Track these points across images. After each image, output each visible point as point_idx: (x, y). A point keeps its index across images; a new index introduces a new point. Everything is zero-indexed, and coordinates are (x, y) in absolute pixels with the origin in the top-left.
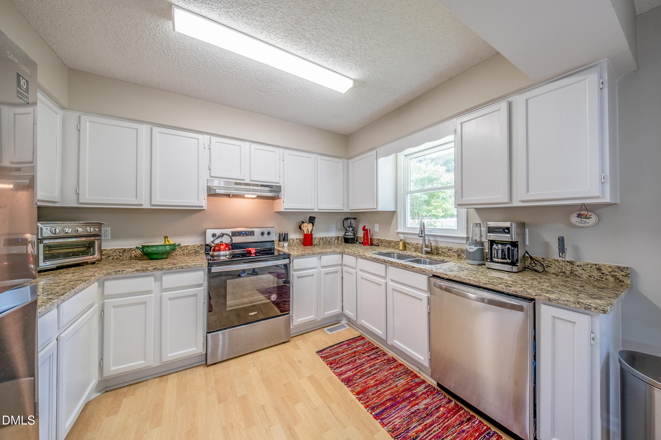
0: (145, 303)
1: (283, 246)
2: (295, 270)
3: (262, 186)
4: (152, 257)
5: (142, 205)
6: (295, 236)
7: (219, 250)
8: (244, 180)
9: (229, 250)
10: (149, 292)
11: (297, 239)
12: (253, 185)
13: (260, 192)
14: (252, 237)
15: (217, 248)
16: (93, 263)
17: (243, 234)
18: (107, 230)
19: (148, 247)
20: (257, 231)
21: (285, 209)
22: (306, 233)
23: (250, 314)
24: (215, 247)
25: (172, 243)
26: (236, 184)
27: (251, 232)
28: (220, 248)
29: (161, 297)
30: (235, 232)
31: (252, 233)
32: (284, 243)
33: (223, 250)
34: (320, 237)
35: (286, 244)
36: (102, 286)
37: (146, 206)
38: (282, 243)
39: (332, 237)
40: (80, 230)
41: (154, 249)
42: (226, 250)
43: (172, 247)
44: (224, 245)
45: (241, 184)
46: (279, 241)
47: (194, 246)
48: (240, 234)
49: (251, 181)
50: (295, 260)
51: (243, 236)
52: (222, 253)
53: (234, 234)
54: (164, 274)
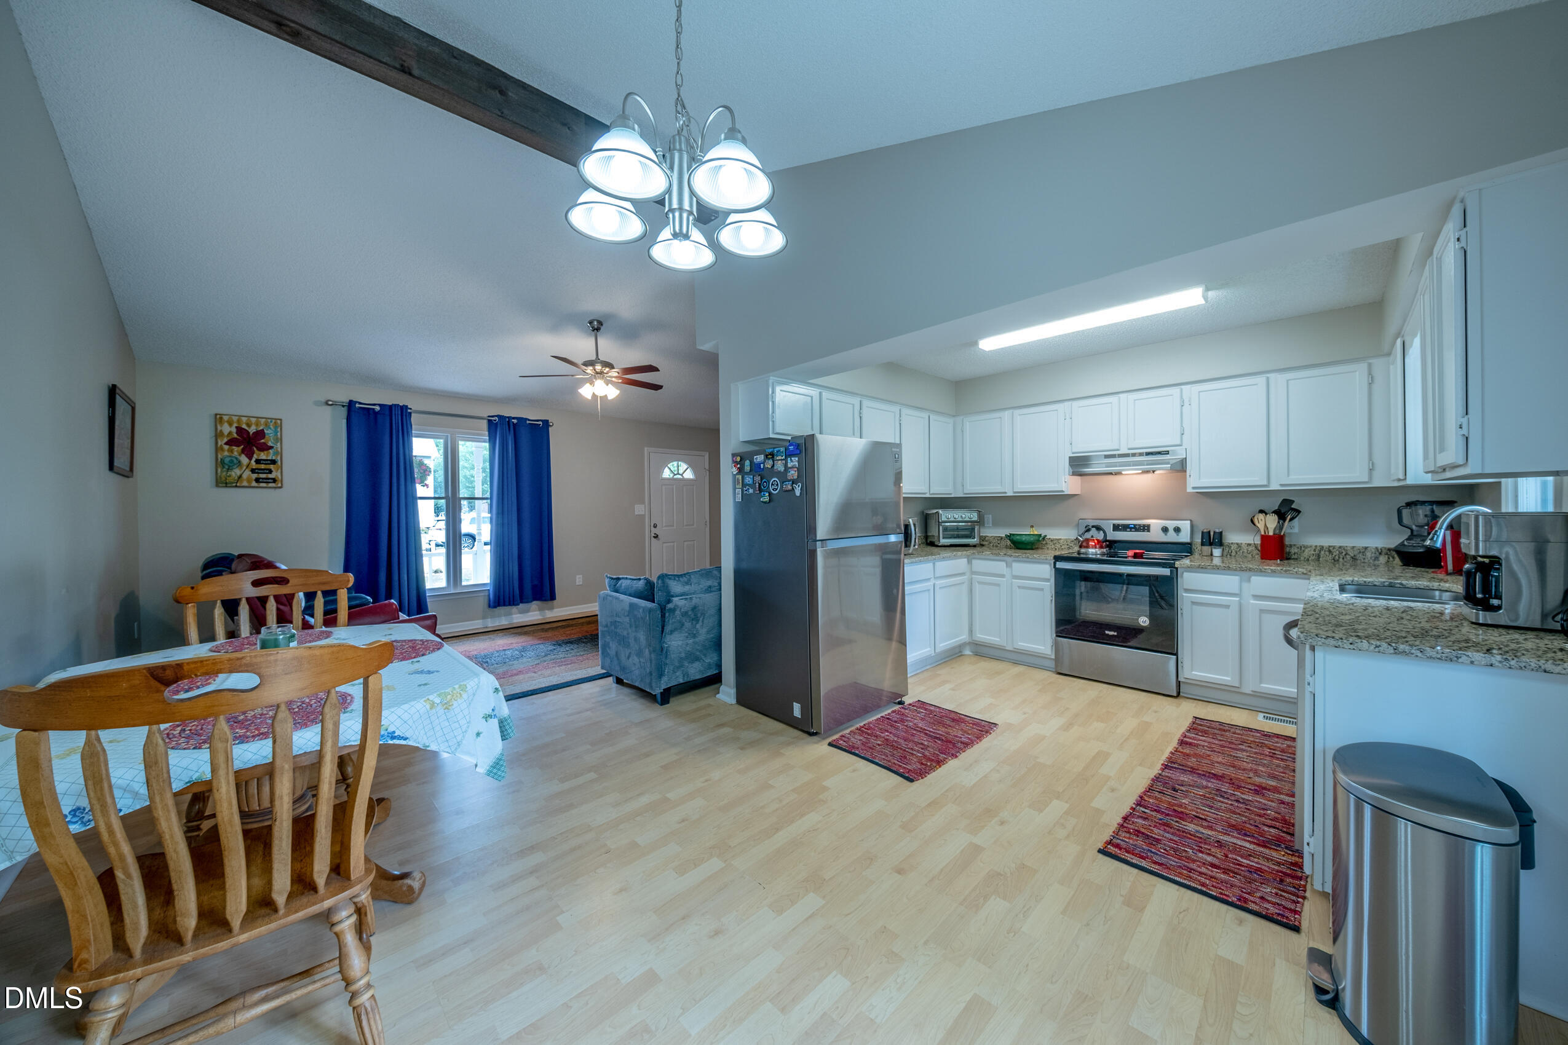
0: (998, 585)
1: (1212, 555)
2: (1187, 591)
3: (1148, 454)
4: (1020, 546)
5: (1006, 493)
6: (1242, 538)
7: (1087, 547)
8: (1118, 450)
9: (1101, 547)
10: (1003, 576)
11: (1249, 545)
12: (1134, 455)
13: (1147, 465)
14: (1146, 533)
15: (1084, 544)
16: (975, 546)
17: (1131, 528)
18: (989, 518)
19: (1014, 535)
20: (1155, 524)
21: (1194, 488)
22: (1263, 533)
23: (1107, 632)
24: (1083, 542)
25: (1036, 533)
26: (1107, 457)
27: (1144, 526)
28: (1088, 544)
29: (1012, 583)
30: (1119, 525)
31: (1146, 528)
32: (1214, 550)
33: (1092, 548)
34: (1318, 544)
35: (1217, 552)
36: (969, 562)
37: (1010, 494)
38: (1207, 549)
39: (1366, 548)
40: (964, 516)
41: (1018, 537)
42: (1096, 548)
43: (1037, 538)
44: (1096, 541)
45: (1113, 456)
46: (1203, 544)
47: (1066, 540)
48: (1125, 528)
49: (1129, 449)
50: (1185, 574)
51: (1131, 531)
52: (1091, 550)
53: (1116, 528)
54: (1014, 561)
